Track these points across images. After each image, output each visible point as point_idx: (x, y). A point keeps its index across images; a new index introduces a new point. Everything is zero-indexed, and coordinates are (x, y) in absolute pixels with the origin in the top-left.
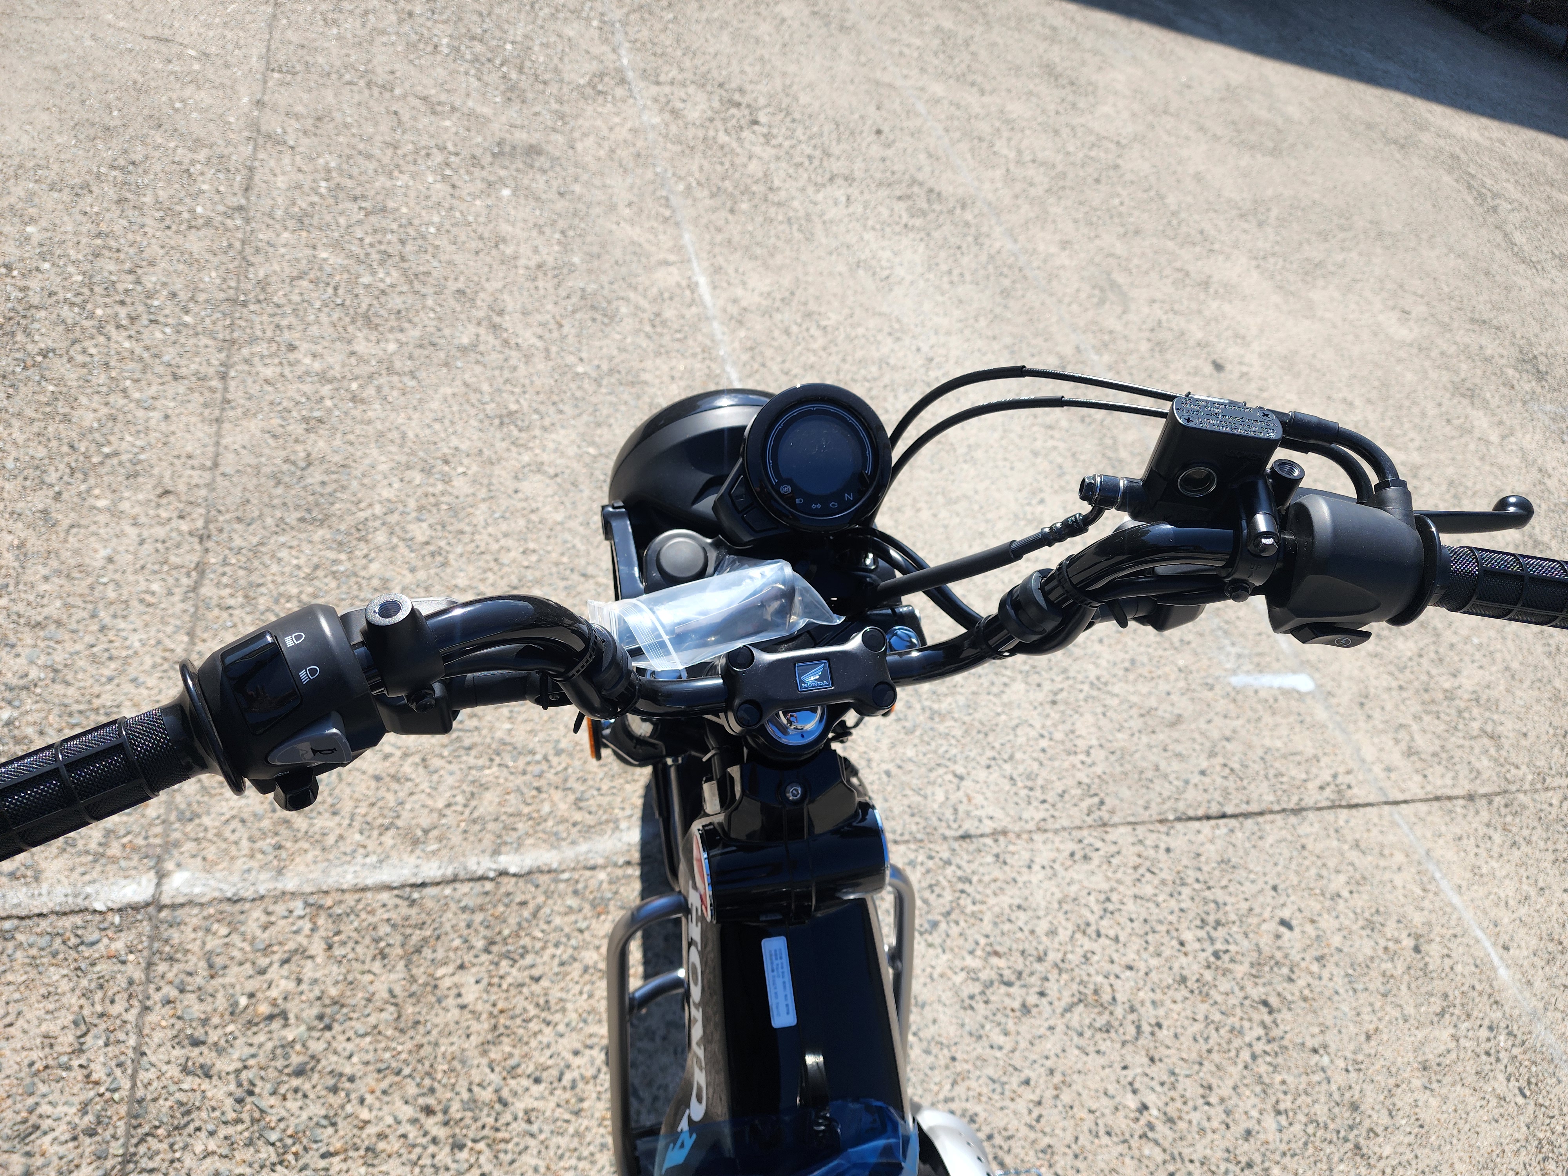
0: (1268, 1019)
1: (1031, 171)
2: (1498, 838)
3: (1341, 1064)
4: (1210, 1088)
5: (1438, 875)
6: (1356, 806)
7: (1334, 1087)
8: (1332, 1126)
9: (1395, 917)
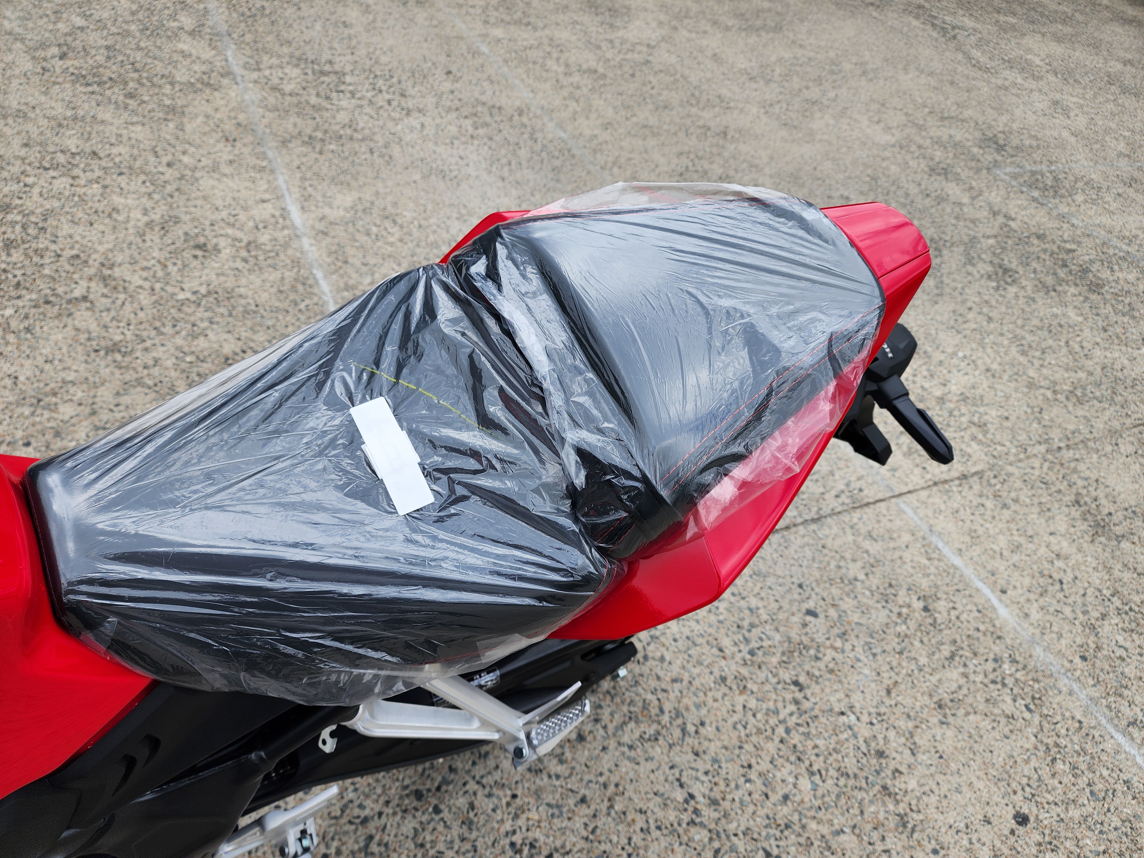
0: (799, 696)
1: (576, 78)
2: (989, 504)
3: (865, 718)
4: (750, 766)
5: (940, 545)
6: (867, 504)
7: (861, 740)
8: (862, 774)
9: (905, 587)
